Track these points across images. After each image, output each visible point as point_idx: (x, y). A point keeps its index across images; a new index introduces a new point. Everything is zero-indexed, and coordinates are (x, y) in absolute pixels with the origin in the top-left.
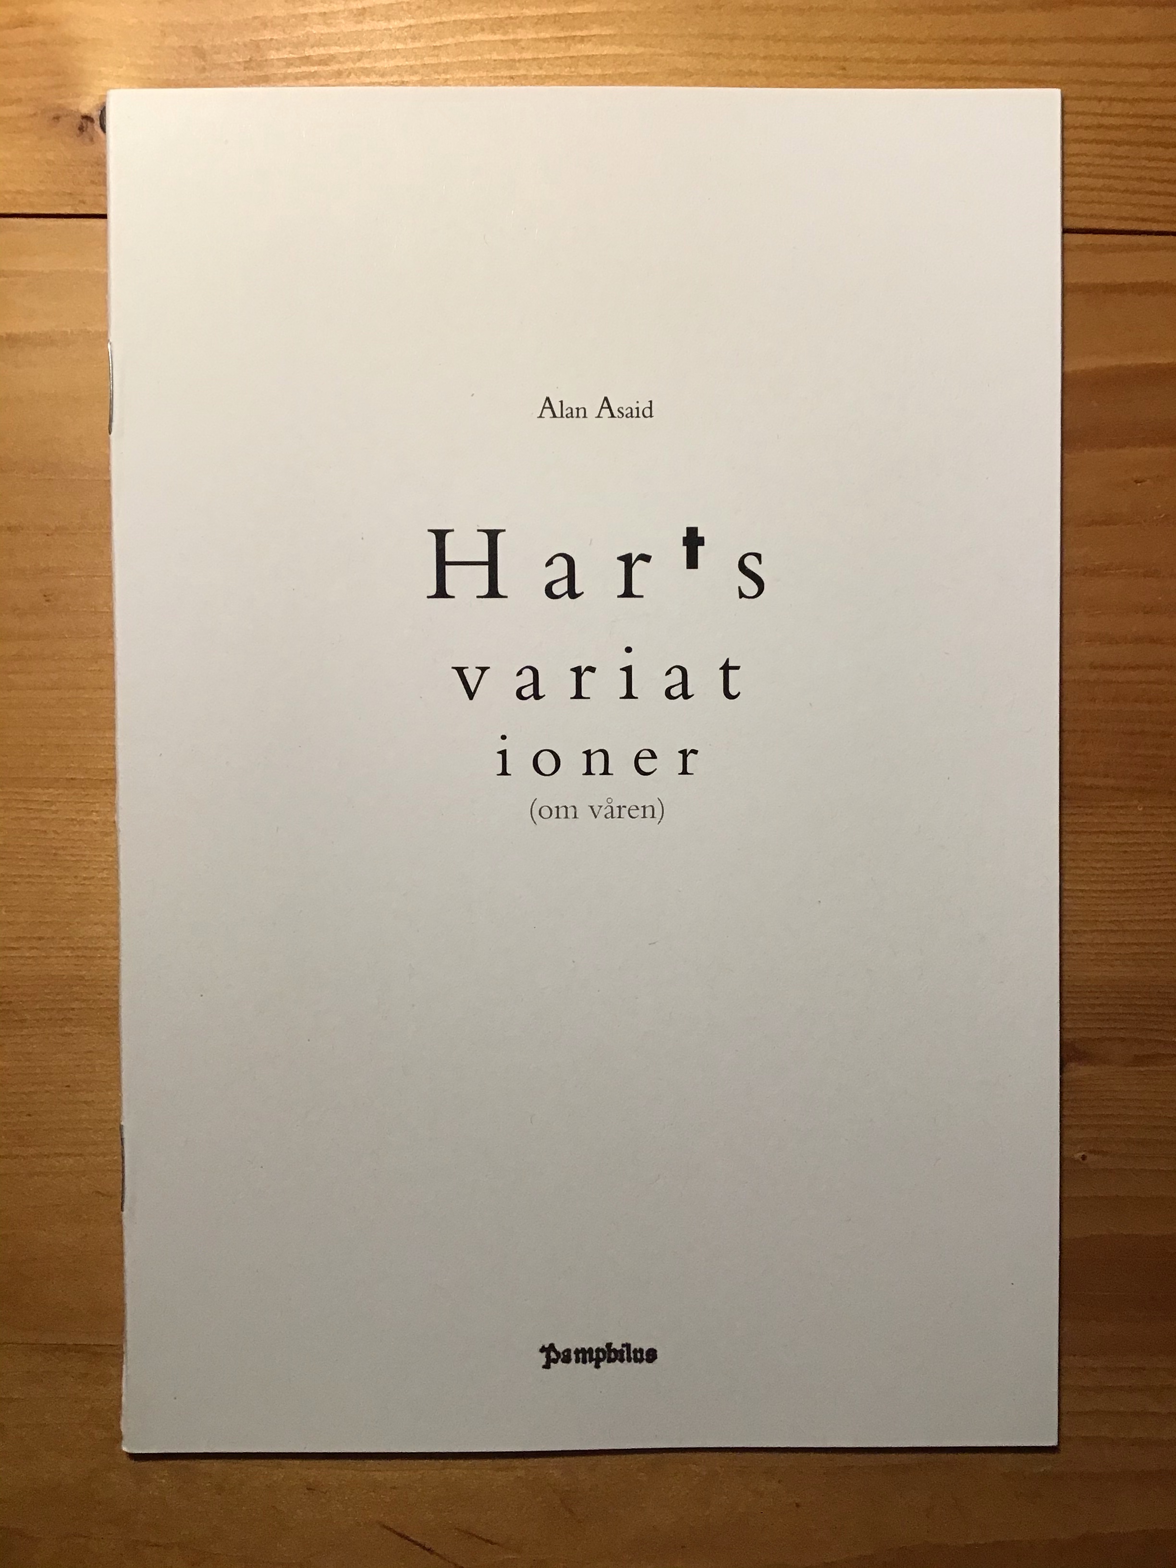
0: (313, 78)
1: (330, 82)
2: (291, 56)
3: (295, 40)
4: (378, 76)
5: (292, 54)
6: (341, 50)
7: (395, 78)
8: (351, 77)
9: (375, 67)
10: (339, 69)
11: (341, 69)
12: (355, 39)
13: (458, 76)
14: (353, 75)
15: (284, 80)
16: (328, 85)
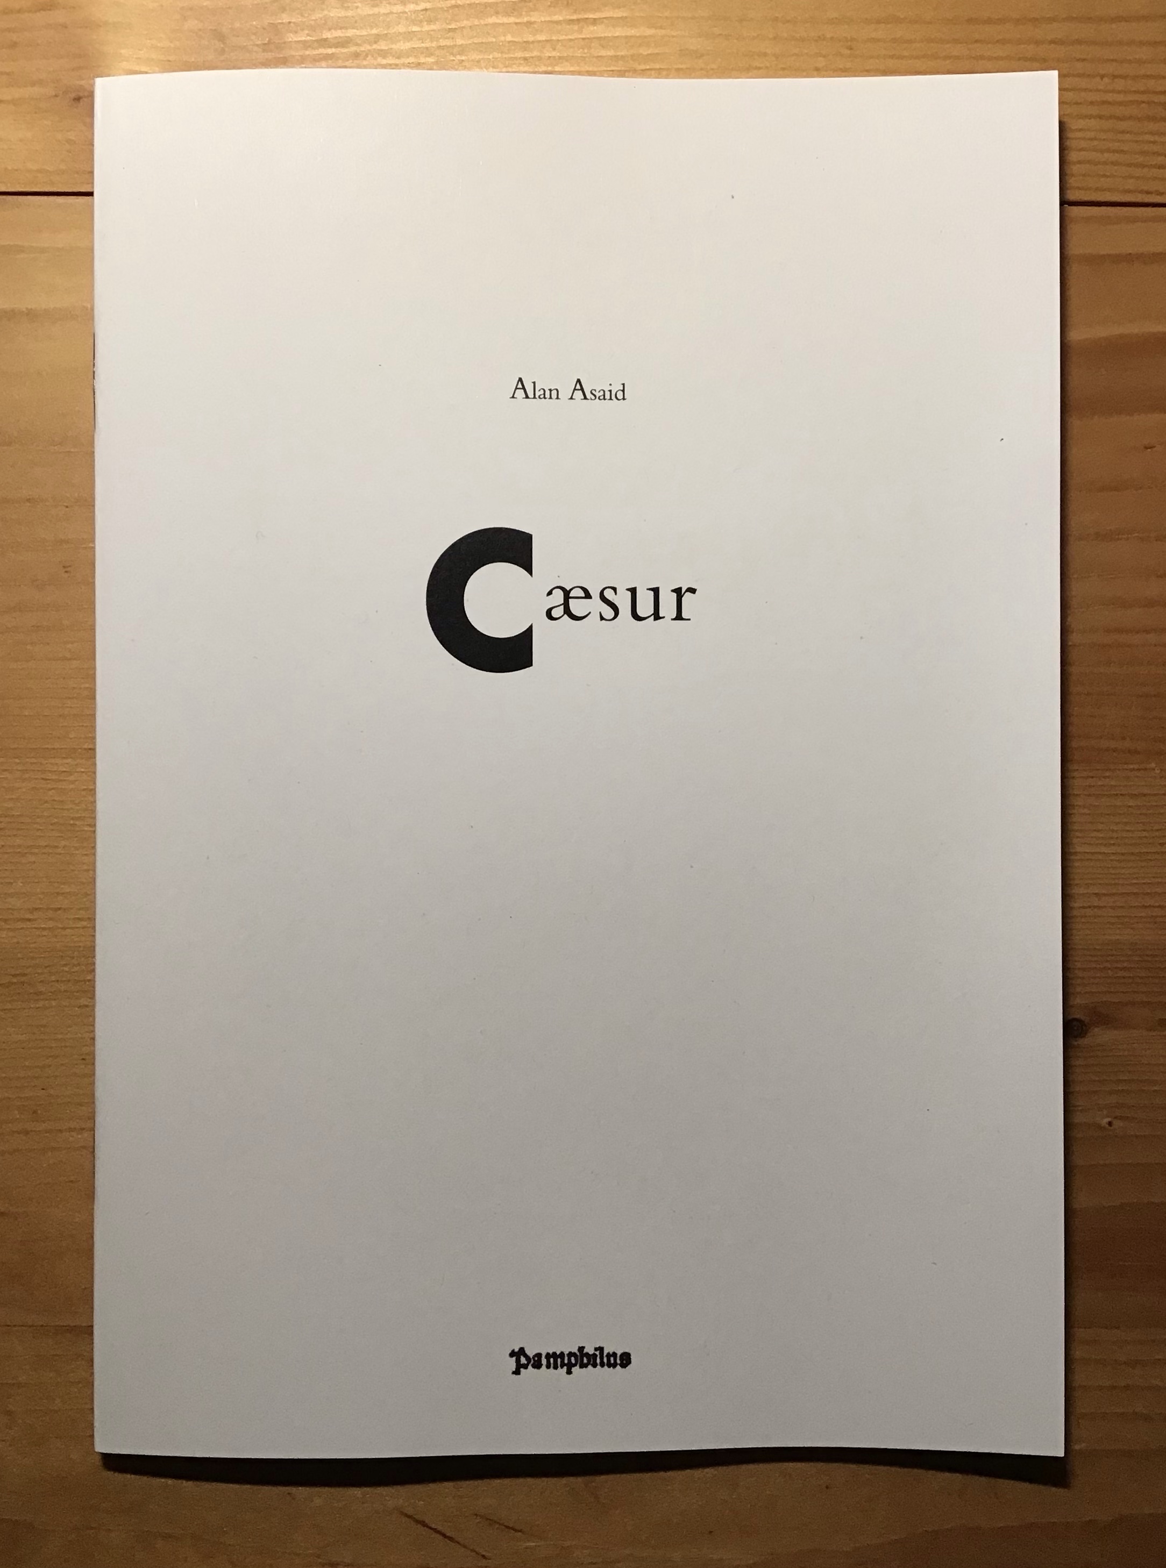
0: (331, 59)
1: (347, 64)
2: (309, 38)
3: (313, 23)
4: (394, 58)
5: (310, 36)
6: (358, 32)
7: (411, 60)
8: (368, 59)
9: (391, 49)
10: (356, 51)
11: (358, 51)
12: (372, 22)
13: (473, 58)
14: (370, 57)
15: (302, 62)
16: (345, 67)
